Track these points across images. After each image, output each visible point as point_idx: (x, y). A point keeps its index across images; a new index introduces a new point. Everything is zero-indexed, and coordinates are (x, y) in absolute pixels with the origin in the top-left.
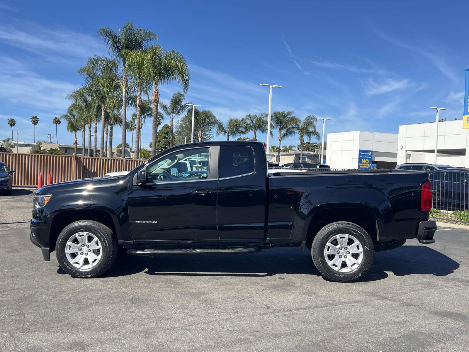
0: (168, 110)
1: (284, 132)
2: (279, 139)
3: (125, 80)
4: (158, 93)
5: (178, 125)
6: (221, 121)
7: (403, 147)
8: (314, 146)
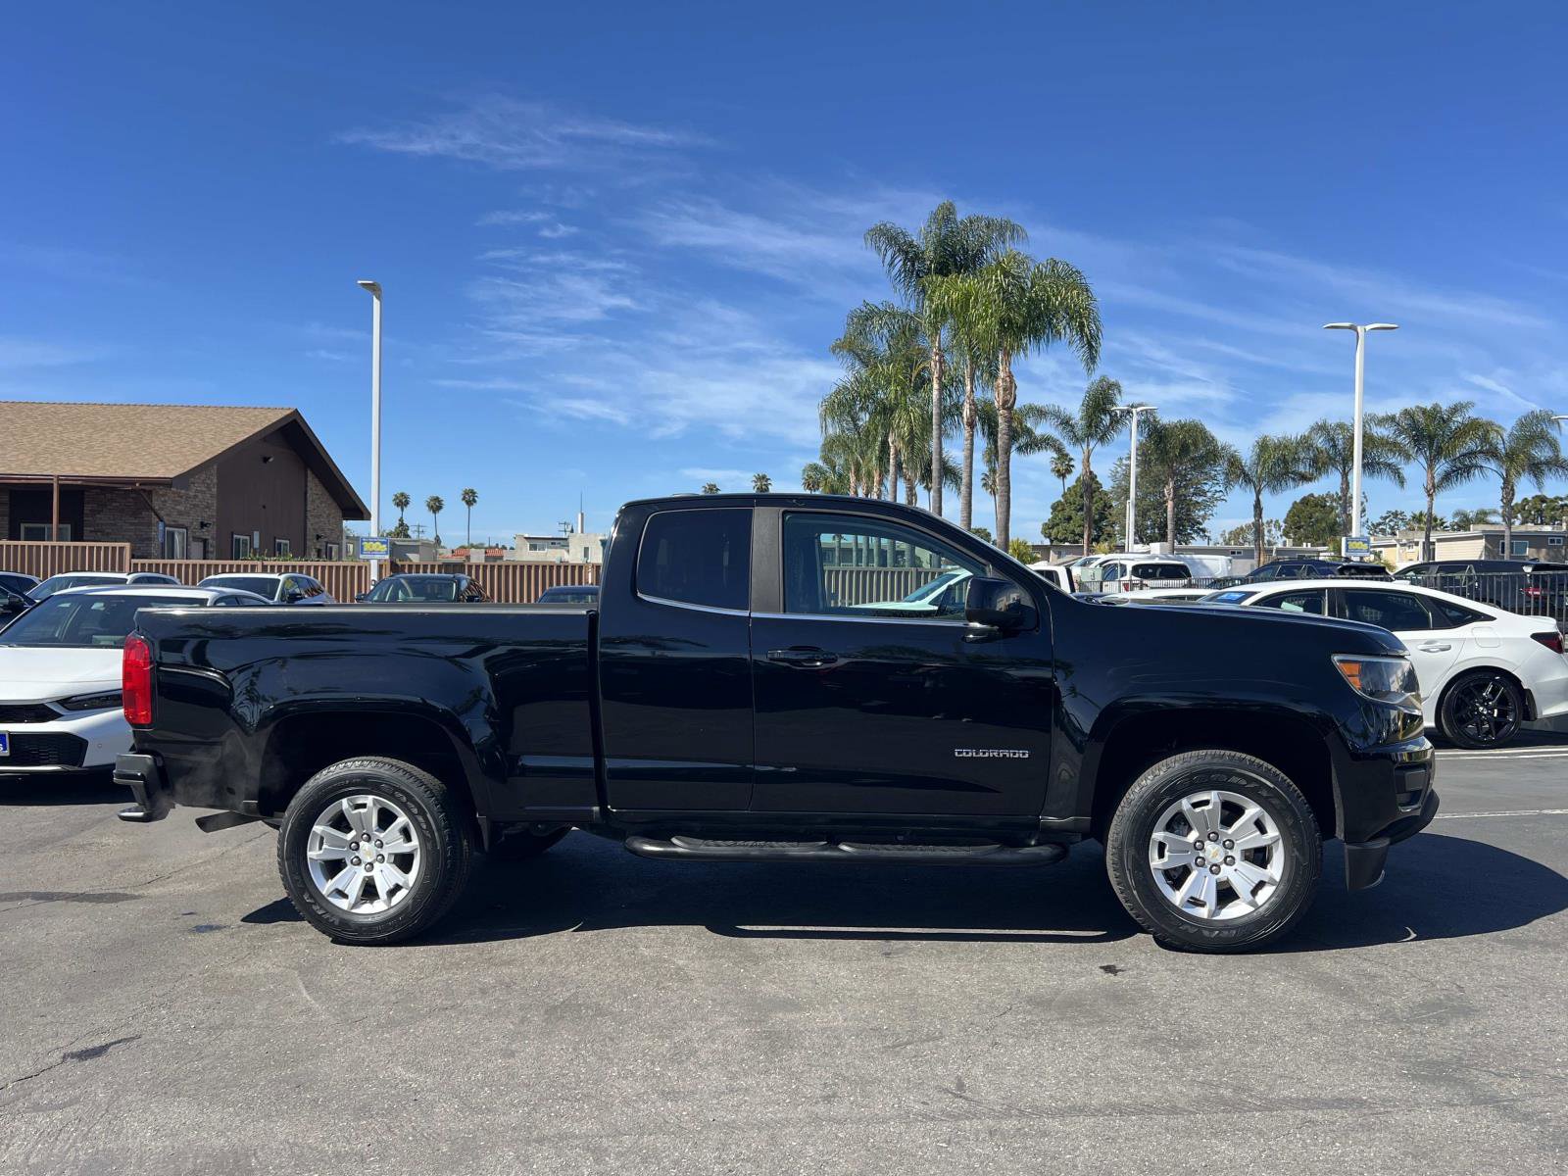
0: (1076, 429)
1: (1442, 467)
2: (1428, 492)
3: (937, 358)
4: (1011, 382)
5: (1119, 469)
6: (1232, 448)
8: (1562, 506)
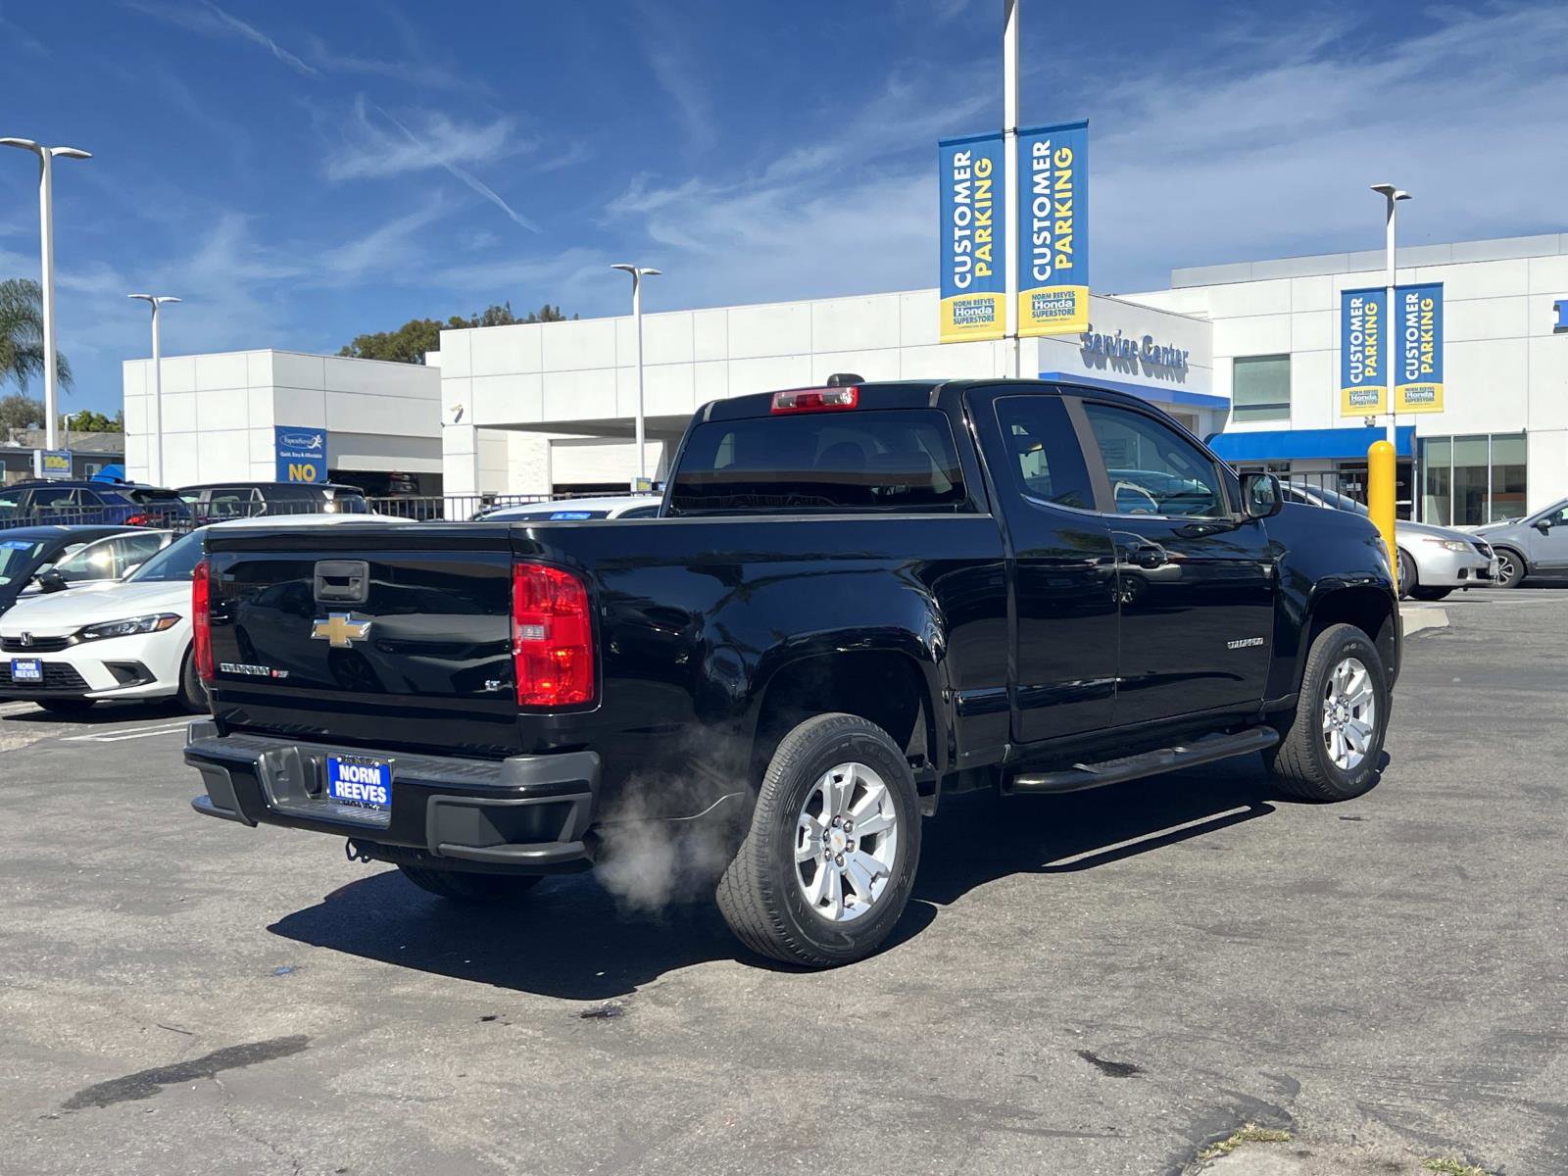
7: (461, 412)
